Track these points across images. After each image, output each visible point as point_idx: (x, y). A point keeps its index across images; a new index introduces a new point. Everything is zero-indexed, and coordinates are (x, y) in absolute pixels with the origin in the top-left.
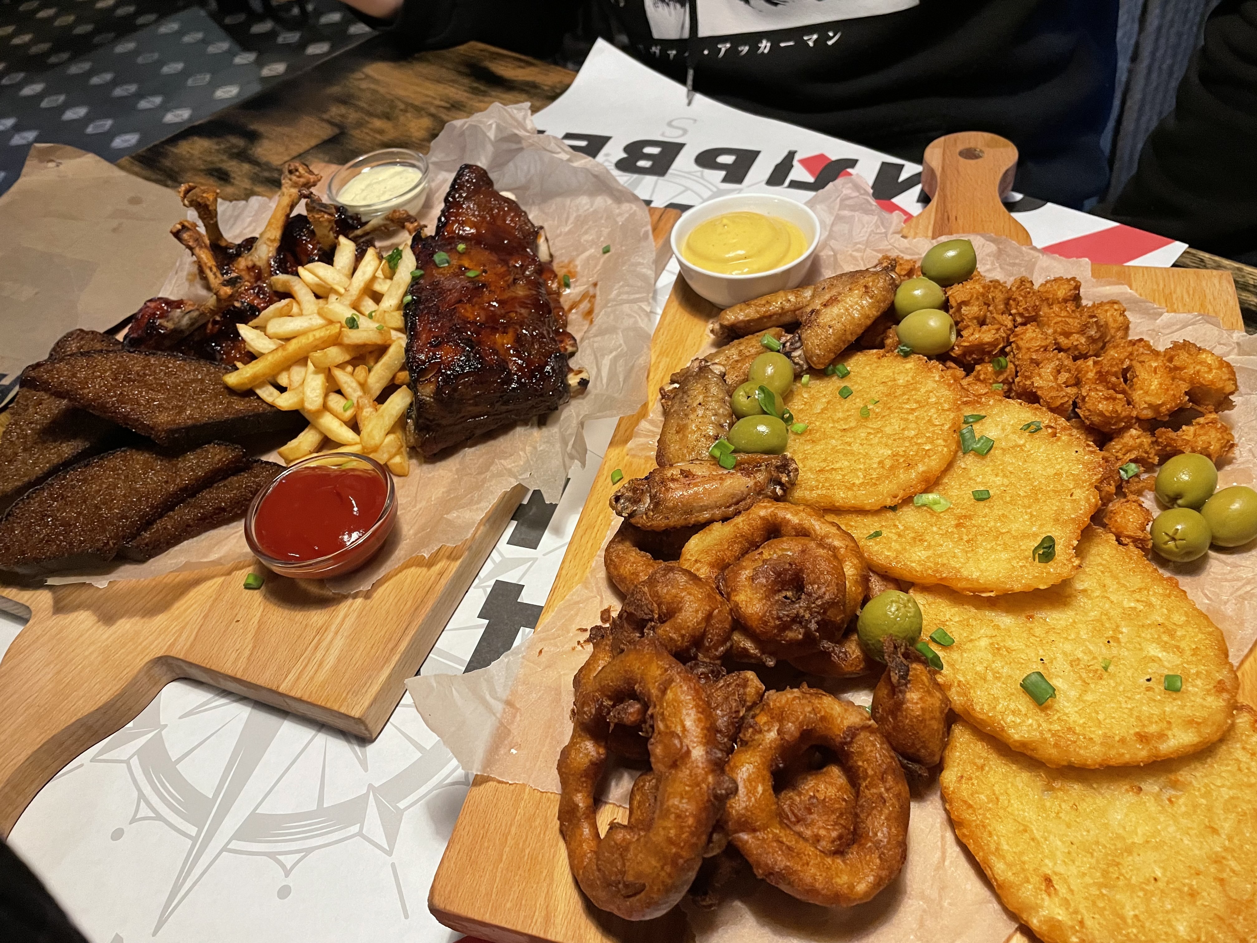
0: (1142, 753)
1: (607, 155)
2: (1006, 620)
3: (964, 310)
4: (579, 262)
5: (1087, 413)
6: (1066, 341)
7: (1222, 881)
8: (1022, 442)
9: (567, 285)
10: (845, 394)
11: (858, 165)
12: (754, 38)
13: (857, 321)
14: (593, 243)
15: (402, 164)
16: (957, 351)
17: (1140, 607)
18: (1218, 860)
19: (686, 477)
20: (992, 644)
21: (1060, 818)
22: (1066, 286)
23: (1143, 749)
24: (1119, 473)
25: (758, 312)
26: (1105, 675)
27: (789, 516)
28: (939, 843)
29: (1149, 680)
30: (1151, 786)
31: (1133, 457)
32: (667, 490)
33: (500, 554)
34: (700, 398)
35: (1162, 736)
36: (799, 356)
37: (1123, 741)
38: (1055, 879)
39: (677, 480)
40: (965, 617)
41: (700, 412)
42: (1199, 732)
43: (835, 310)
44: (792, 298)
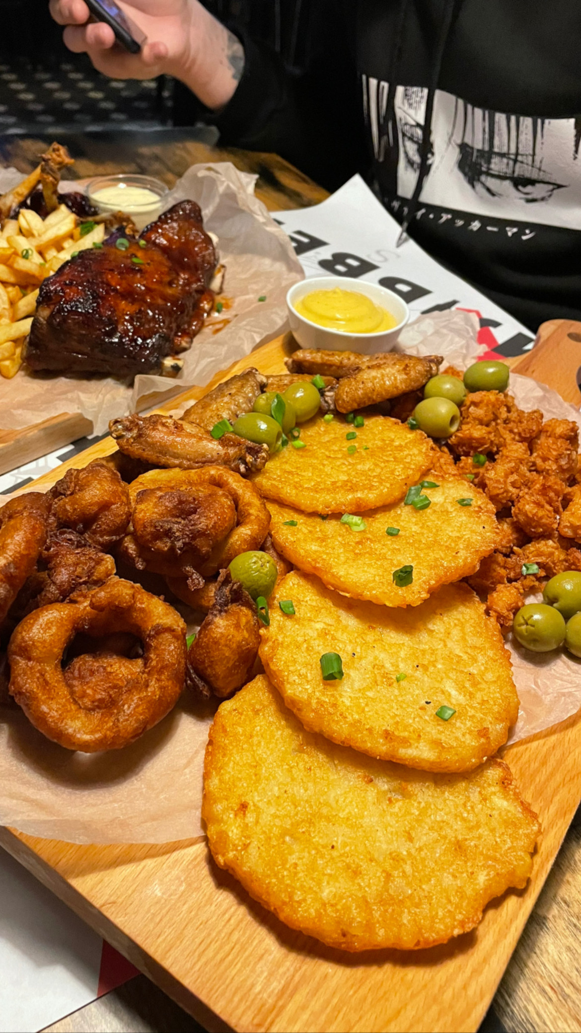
0: (380, 747)
1: (318, 253)
2: (351, 622)
3: (472, 409)
4: (238, 301)
5: (517, 511)
6: (542, 464)
7: (388, 876)
8: (452, 510)
9: (219, 311)
10: (350, 437)
11: (499, 328)
12: (470, 217)
13: (386, 387)
14: (256, 291)
15: (151, 190)
16: (453, 440)
17: (465, 657)
18: (396, 859)
19: (176, 428)
20: (325, 629)
21: (291, 772)
22: (565, 426)
23: (383, 745)
24: (521, 568)
25: (322, 358)
26: (395, 684)
27: (230, 480)
28: (191, 754)
29: (427, 703)
30: (383, 784)
31: (540, 560)
32: (154, 429)
33: (46, 462)
34: (233, 391)
35: (405, 742)
36: (331, 396)
37: (370, 730)
38: (251, 807)
39: (167, 427)
40: (320, 606)
41: (226, 399)
42: (440, 753)
43: (374, 373)
44: (352, 358)
